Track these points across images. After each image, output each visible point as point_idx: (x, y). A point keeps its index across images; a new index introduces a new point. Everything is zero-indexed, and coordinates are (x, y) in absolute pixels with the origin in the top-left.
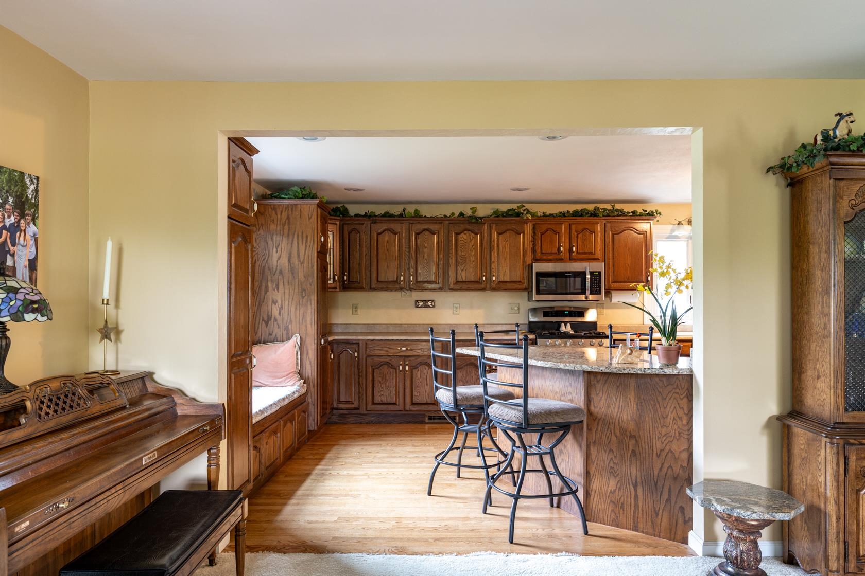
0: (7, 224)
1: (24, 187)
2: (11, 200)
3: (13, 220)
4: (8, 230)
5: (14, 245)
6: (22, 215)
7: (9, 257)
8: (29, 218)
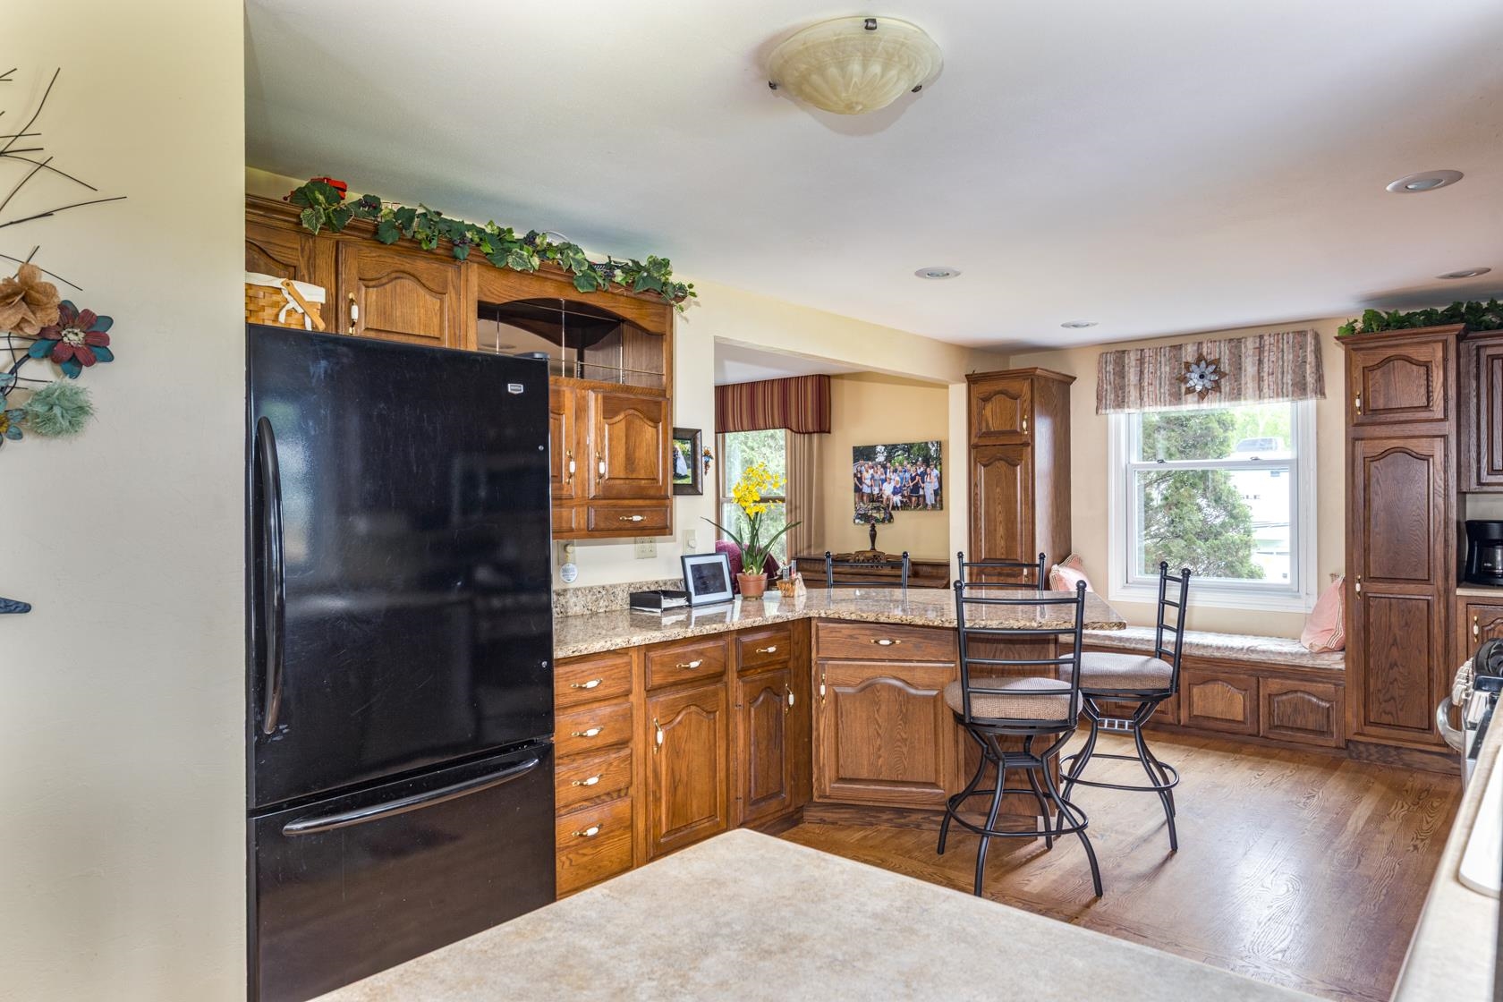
0: (919, 472)
1: (929, 449)
2: (920, 459)
3: (922, 469)
4: (919, 476)
5: (923, 483)
6: (928, 466)
7: (921, 490)
8: (932, 467)
